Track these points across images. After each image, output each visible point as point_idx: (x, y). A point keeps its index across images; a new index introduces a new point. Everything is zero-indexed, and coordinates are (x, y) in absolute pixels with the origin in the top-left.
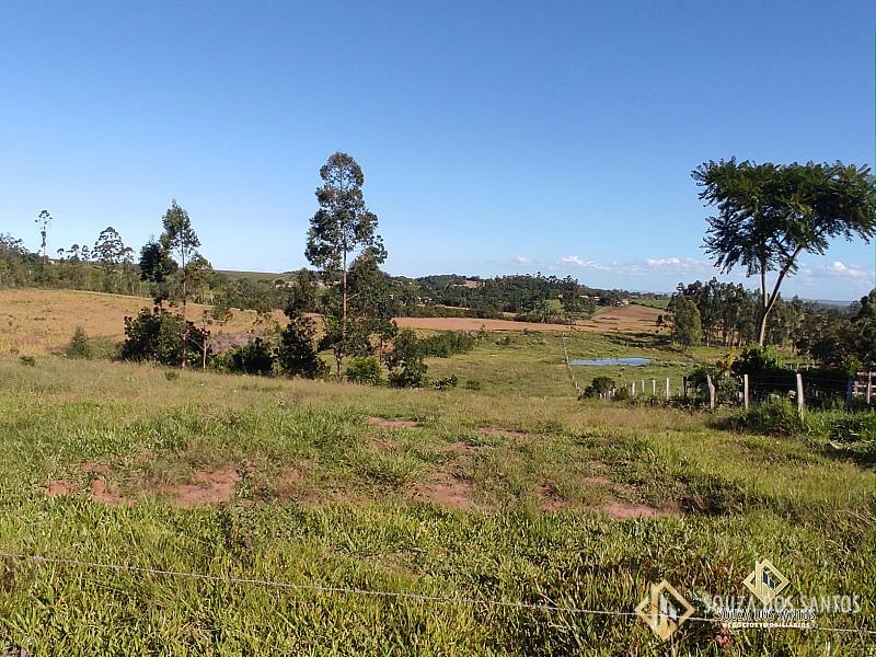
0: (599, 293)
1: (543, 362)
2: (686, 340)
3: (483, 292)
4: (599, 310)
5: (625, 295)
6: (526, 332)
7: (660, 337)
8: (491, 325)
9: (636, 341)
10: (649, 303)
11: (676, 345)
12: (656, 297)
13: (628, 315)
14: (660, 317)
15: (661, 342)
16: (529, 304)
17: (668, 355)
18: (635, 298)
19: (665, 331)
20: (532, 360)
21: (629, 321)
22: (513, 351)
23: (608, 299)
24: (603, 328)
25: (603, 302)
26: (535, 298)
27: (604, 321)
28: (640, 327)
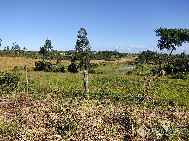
0: (122, 54)
1: (113, 69)
2: (142, 63)
3: (97, 55)
4: (122, 57)
5: (127, 54)
6: (109, 63)
7: (136, 63)
8: (101, 61)
9: (132, 64)
10: (132, 55)
11: (140, 64)
12: (134, 54)
13: (129, 58)
14: (136, 58)
15: (137, 64)
16: (107, 57)
17: (138, 66)
18: (129, 55)
19: (137, 61)
20: (111, 68)
21: (128, 60)
22: (107, 67)
23: (124, 55)
24: (123, 61)
25: (123, 56)
26: (109, 55)
27: (123, 60)
28: (131, 61)
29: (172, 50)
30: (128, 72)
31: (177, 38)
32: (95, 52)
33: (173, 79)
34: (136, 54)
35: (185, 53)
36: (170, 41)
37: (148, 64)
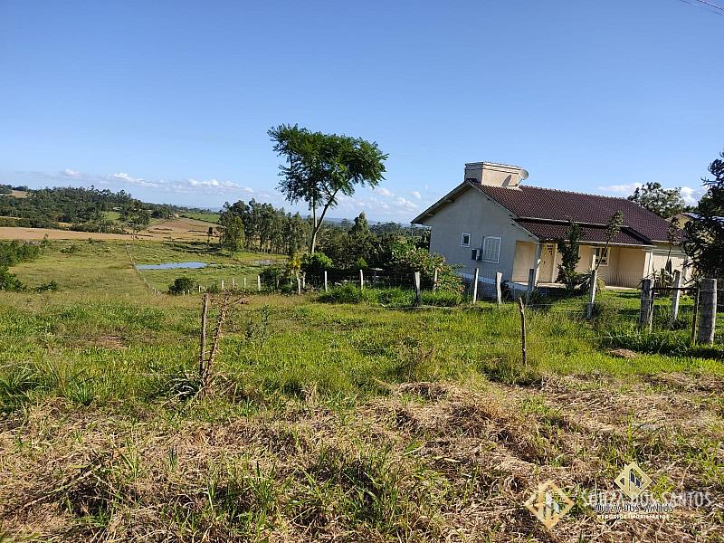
0: (151, 207)
1: (111, 268)
2: (234, 248)
3: (36, 203)
4: (153, 221)
5: (175, 209)
6: (91, 241)
7: (211, 245)
8: (54, 235)
9: (193, 248)
10: (196, 216)
11: (224, 251)
12: (201, 212)
13: (180, 227)
14: (211, 229)
15: (213, 249)
16: (85, 215)
17: (220, 259)
18: (184, 212)
19: (215, 240)
20: (100, 266)
21: (180, 232)
22: (80, 258)
23: (160, 212)
24: (158, 238)
25: (156, 215)
26: (91, 209)
27: (156, 232)
28: (191, 237)
29: (326, 206)
30: (177, 282)
31: (340, 169)
32: (20, 189)
33: (324, 302)
34: (212, 211)
35: (367, 218)
36: (318, 175)
37: (255, 250)
